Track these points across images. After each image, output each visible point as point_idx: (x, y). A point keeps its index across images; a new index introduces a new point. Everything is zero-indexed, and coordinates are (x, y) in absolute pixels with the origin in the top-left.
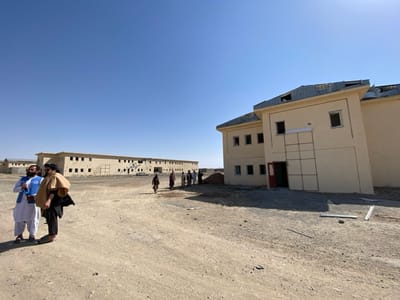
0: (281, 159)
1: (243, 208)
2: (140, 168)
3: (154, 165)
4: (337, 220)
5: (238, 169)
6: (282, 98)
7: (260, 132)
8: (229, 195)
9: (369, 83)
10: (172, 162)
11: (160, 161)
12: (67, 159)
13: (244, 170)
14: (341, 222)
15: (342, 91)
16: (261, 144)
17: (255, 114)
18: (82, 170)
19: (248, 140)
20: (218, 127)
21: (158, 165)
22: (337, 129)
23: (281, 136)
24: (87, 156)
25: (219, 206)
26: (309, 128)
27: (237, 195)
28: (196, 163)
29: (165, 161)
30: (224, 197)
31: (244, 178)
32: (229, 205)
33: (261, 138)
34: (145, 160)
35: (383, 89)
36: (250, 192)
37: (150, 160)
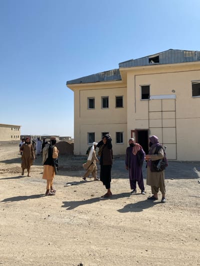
0: (143, 126)
5: (91, 137)
6: (150, 60)
23: (145, 102)
26: (173, 96)
28: (18, 128)
33: (119, 102)
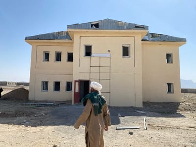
0: (85, 78)
1: (50, 128)
4: (128, 132)
5: (45, 85)
6: (92, 25)
7: (70, 51)
8: (34, 113)
9: (148, 29)
13: (51, 86)
14: (131, 134)
15: (132, 31)
16: (70, 63)
17: (67, 33)
19: (59, 57)
20: (27, 38)
22: (126, 58)
23: (88, 58)
25: (22, 127)
26: (108, 55)
27: (43, 112)
30: (28, 115)
31: (51, 94)
32: (35, 126)
33: (70, 58)
35: (153, 35)
36: (56, 108)
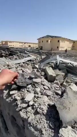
2: (25, 45)
3: (28, 45)
10: (34, 44)
11: (30, 43)
12: (8, 42)
18: (13, 46)
21: (30, 45)
24: (12, 42)
29: (32, 43)
34: (26, 43)
37: (27, 43)
